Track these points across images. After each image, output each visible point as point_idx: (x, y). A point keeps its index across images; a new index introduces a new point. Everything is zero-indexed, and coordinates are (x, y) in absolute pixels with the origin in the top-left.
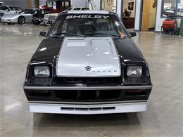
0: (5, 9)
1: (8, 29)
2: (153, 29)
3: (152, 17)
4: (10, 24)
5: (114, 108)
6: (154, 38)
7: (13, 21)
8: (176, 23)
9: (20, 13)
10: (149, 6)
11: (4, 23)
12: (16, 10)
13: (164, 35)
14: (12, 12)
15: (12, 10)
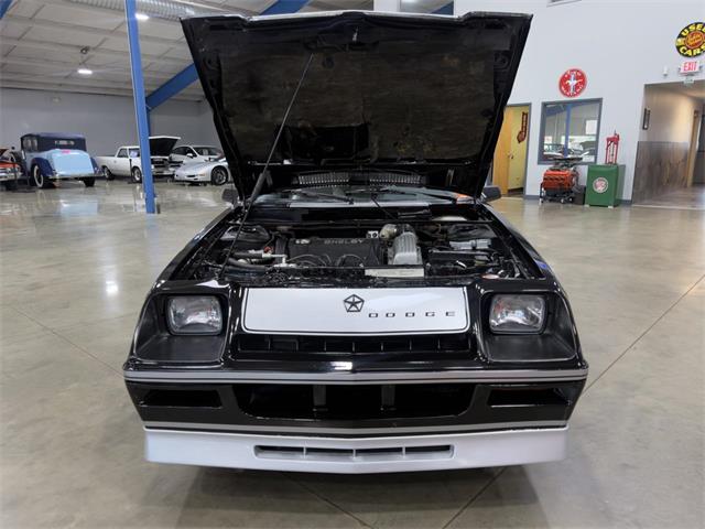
0: (185, 154)
1: (189, 195)
2: (519, 191)
3: (515, 165)
4: (195, 184)
5: (446, 448)
6: (523, 211)
7: (200, 178)
8: (576, 175)
9: (216, 160)
10: (510, 138)
11: (182, 183)
12: (210, 153)
13: (548, 204)
14: (200, 158)
15: (201, 154)
